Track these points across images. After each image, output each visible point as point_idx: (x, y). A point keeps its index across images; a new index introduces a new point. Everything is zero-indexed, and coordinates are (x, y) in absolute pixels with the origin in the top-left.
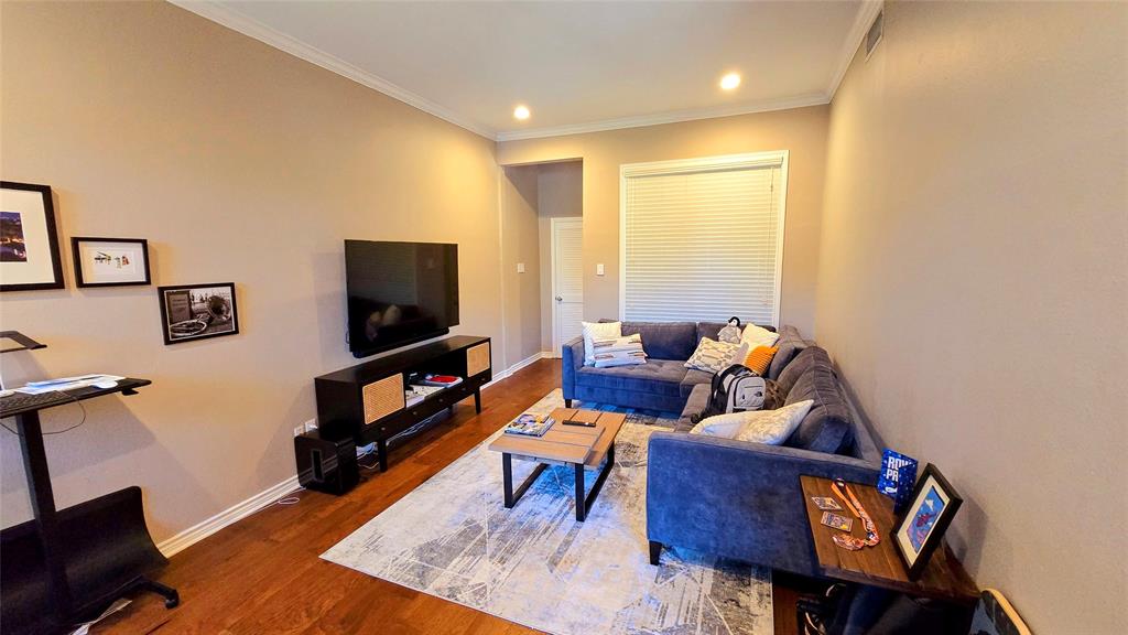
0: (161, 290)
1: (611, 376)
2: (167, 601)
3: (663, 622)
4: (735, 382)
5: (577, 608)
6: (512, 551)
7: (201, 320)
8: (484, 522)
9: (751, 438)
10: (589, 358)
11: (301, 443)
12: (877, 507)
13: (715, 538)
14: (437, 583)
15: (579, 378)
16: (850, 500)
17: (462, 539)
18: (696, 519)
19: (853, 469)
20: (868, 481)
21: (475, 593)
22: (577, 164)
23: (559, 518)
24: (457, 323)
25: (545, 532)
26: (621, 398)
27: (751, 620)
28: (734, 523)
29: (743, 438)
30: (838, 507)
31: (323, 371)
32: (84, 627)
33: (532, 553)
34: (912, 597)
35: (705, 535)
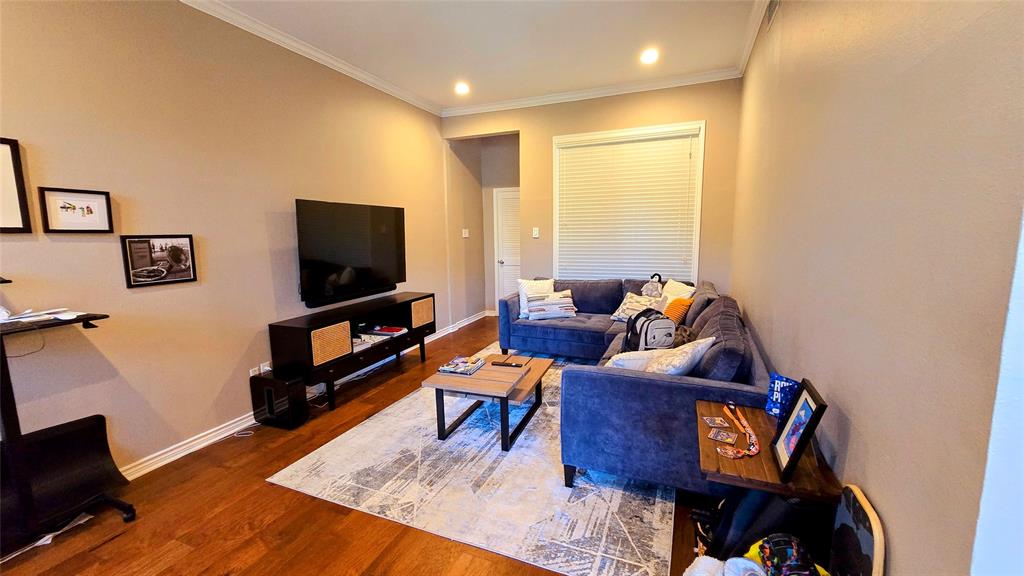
0: (123, 239)
1: (543, 327)
2: (125, 515)
3: (571, 535)
4: (646, 324)
5: (494, 523)
6: (440, 475)
7: (162, 267)
8: (418, 452)
9: (655, 370)
10: (524, 311)
11: (257, 383)
12: (763, 425)
13: (623, 462)
14: (369, 502)
15: (514, 330)
16: (739, 419)
17: (396, 465)
18: (605, 443)
19: (744, 394)
20: (756, 404)
21: (403, 510)
22: (514, 137)
23: (487, 448)
24: (403, 279)
25: (472, 460)
26: (552, 347)
27: (652, 534)
28: (638, 446)
29: (650, 370)
30: (727, 425)
31: (276, 318)
32: (47, 537)
33: (460, 476)
34: (784, 498)
35: (613, 459)
